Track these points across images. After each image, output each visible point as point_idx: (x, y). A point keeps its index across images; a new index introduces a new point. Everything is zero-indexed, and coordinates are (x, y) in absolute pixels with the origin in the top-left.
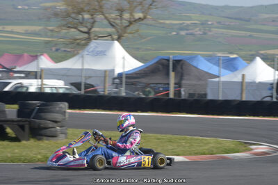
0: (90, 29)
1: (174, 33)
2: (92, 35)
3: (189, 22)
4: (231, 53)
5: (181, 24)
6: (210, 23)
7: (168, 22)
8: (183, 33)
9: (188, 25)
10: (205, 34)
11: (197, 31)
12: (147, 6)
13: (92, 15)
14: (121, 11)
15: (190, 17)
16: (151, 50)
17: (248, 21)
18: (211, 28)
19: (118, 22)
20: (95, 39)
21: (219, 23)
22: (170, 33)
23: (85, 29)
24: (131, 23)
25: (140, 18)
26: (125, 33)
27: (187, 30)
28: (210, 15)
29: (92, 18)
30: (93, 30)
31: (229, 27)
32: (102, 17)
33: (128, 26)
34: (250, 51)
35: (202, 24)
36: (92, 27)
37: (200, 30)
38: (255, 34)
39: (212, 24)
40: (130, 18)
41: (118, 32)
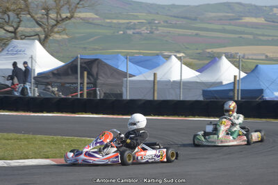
0: (16, 29)
1: (122, 32)
2: (18, 35)
3: (136, 21)
4: (179, 52)
5: (128, 23)
6: (156, 22)
7: (115, 21)
8: (130, 32)
9: (135, 24)
10: (152, 32)
11: (144, 30)
12: (74, 5)
13: (18, 15)
14: (47, 10)
15: (137, 16)
16: (98, 49)
17: (195, 19)
18: (157, 27)
19: (44, 21)
20: (22, 39)
21: (166, 22)
22: (118, 32)
23: (11, 29)
24: (58, 22)
25: (67, 17)
26: (52, 32)
27: (134, 29)
28: (157, 13)
29: (18, 18)
30: (20, 29)
31: (175, 26)
32: (29, 16)
33: (56, 25)
34: (197, 49)
35: (149, 23)
36: (18, 26)
37: (147, 29)
38: (201, 33)
39: (159, 23)
40: (57, 17)
41: (45, 31)
